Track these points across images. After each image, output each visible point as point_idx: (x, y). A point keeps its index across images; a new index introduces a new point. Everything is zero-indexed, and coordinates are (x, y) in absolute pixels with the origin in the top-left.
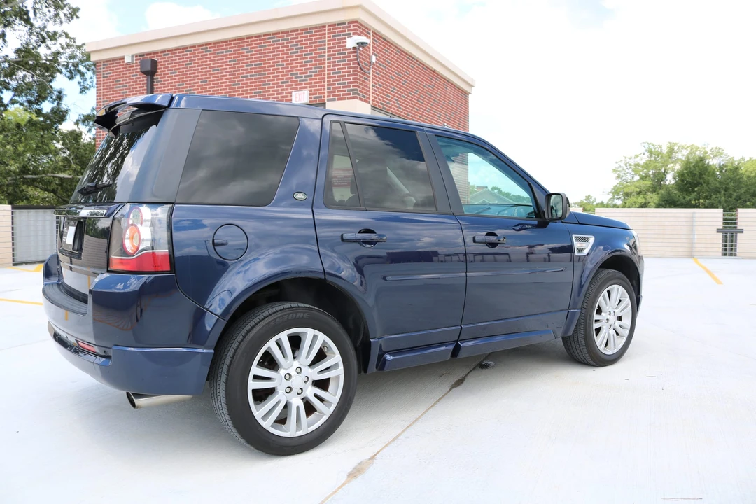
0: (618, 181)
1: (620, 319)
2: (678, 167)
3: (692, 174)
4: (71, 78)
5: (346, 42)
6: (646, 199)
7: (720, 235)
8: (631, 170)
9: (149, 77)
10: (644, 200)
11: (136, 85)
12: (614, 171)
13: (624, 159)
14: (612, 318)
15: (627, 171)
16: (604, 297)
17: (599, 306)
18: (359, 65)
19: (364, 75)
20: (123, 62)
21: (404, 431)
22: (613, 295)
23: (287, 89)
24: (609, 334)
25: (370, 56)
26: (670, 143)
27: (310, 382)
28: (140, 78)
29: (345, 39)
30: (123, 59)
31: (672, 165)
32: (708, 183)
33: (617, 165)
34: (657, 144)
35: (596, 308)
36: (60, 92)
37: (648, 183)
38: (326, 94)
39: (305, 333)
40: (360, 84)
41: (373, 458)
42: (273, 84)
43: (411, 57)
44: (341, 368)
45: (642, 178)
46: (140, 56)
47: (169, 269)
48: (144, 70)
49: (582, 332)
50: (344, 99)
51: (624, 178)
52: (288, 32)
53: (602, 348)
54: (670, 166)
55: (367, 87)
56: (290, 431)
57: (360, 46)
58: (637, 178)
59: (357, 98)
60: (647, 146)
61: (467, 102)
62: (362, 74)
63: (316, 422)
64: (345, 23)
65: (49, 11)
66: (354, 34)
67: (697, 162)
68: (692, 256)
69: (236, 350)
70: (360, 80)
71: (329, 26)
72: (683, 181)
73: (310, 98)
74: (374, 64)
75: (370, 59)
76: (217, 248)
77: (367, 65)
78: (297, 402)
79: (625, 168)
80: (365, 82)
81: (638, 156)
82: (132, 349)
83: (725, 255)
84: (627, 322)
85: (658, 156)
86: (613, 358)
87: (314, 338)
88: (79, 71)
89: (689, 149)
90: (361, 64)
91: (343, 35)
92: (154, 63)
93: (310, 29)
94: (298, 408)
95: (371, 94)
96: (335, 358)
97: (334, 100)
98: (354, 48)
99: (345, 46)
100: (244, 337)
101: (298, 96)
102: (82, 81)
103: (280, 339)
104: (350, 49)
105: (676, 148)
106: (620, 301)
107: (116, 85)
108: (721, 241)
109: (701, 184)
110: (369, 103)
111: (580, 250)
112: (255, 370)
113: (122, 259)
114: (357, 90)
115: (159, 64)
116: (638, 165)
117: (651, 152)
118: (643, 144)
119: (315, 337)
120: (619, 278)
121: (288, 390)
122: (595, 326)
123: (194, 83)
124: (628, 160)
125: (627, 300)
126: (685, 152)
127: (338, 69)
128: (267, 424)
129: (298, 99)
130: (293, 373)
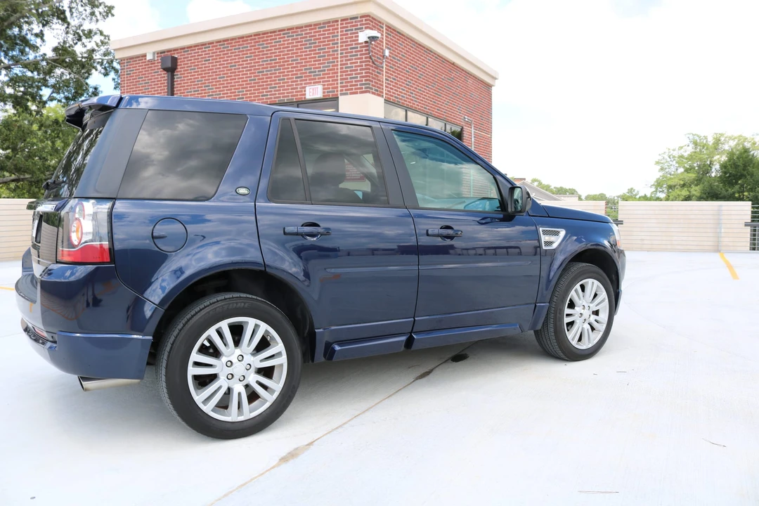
0: (661, 174)
1: (596, 313)
2: (724, 158)
3: (735, 166)
4: (106, 74)
5: (358, 36)
6: (690, 192)
7: (749, 229)
8: (675, 162)
9: (170, 73)
10: (688, 193)
11: (158, 81)
12: (657, 163)
13: (667, 151)
14: (586, 313)
15: (671, 163)
16: (576, 291)
17: (571, 300)
18: (371, 58)
19: (377, 69)
20: (145, 59)
21: (352, 419)
22: (588, 289)
23: (301, 84)
24: (583, 329)
25: (382, 49)
26: (716, 134)
27: (253, 369)
28: (161, 74)
29: (357, 33)
30: (145, 56)
31: (718, 156)
32: (752, 175)
33: (660, 158)
34: (702, 135)
35: (568, 302)
36: (96, 89)
37: (692, 176)
38: (339, 89)
39: (247, 323)
40: (373, 78)
41: (311, 443)
42: (287, 79)
43: (429, 50)
44: (284, 356)
45: (687, 170)
46: (161, 53)
47: (109, 260)
48: (165, 67)
49: (552, 326)
50: (356, 93)
51: (667, 170)
52: (302, 27)
53: (574, 343)
54: (716, 157)
55: (380, 81)
56: (232, 416)
57: (371, 41)
58: (681, 170)
59: (369, 92)
60: (691, 137)
61: (490, 95)
62: (375, 68)
63: (260, 409)
64: (357, 18)
65: (85, 10)
66: (366, 28)
67: (741, 154)
68: (718, 251)
69: (176, 337)
70: (372, 74)
71: (342, 20)
72: (725, 173)
73: (324, 92)
74: (387, 58)
75: (383, 53)
76: (155, 240)
77: (380, 59)
78: (239, 388)
79: (669, 160)
80: (377, 76)
81: (681, 148)
82: (78, 335)
83: (754, 249)
84: (604, 316)
85: (703, 147)
86: (587, 353)
87: (255, 327)
88: (113, 68)
89: (736, 140)
90: (373, 58)
91: (356, 29)
92: (174, 60)
93: (323, 24)
94: (239, 394)
95: (384, 88)
96: (278, 347)
97: (346, 94)
98: (366, 42)
99: (358, 40)
100: (184, 325)
101: (311, 90)
102: (116, 77)
103: (220, 328)
104: (362, 43)
105: (722, 139)
106: (596, 295)
107: (139, 81)
108: (749, 235)
109: (746, 177)
110: (383, 96)
111: (550, 243)
112: (195, 356)
113: (69, 251)
114: (369, 84)
115: (179, 61)
116: (682, 156)
117: (696, 144)
118: (688, 136)
119: (257, 326)
120: (594, 272)
121: (230, 377)
122: (567, 320)
123: (212, 79)
124: (672, 152)
125: (603, 295)
126: (732, 143)
127: (351, 63)
128: (208, 409)
129: (311, 94)
130: (235, 360)
